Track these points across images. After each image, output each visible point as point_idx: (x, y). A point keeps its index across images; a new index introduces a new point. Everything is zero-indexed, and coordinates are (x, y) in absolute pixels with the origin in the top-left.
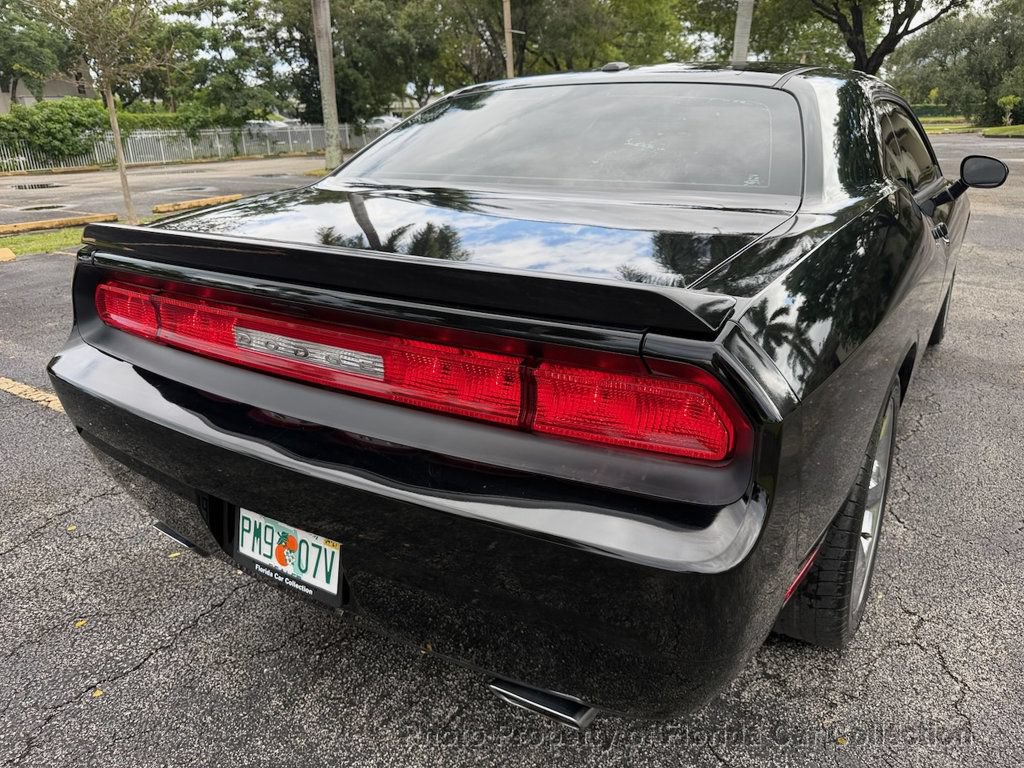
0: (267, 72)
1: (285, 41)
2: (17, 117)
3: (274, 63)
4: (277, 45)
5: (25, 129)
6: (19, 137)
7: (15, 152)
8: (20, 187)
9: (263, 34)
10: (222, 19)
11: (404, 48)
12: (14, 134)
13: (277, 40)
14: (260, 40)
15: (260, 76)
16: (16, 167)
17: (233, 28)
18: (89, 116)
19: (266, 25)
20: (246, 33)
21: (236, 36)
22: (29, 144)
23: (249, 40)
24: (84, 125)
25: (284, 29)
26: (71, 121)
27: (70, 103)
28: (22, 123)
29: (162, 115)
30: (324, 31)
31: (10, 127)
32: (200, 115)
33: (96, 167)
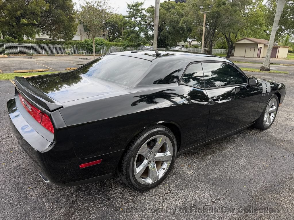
0: (146, 33)
1: (152, 25)
2: (85, 42)
3: (149, 31)
4: (150, 26)
5: (86, 44)
6: (85, 47)
7: (83, 50)
8: (80, 59)
9: (146, 23)
10: (137, 20)
11: (182, 28)
12: (84, 46)
13: (150, 25)
14: (146, 25)
15: (145, 34)
16: (83, 53)
17: (139, 22)
18: (101, 42)
19: (148, 21)
20: (142, 23)
21: (140, 24)
22: (87, 48)
23: (143, 25)
24: (100, 45)
25: (152, 22)
26: (97, 43)
27: (97, 39)
28: (86, 43)
29: (118, 43)
30: (156, 24)
31: (83, 44)
32: (127, 44)
33: (101, 55)
